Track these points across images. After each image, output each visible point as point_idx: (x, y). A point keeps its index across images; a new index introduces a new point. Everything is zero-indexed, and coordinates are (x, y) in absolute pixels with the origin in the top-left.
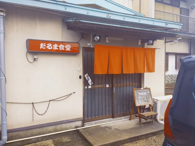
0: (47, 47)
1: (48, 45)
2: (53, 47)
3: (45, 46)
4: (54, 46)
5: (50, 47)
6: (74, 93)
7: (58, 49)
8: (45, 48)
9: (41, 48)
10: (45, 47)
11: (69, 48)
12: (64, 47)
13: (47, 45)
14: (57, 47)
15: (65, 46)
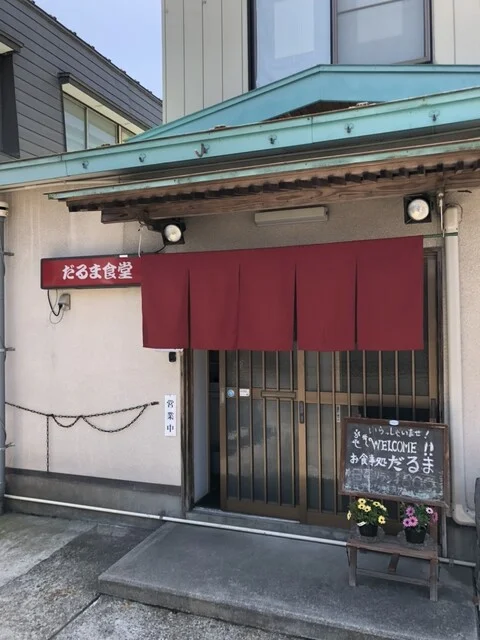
0: (77, 274)
1: (78, 268)
2: (89, 273)
3: (73, 271)
4: (91, 269)
5: (84, 273)
6: (154, 404)
7: (100, 277)
8: (72, 277)
9: (64, 278)
10: (74, 274)
11: (129, 270)
12: (116, 270)
13: (76, 270)
14: (99, 272)
15: (117, 265)
